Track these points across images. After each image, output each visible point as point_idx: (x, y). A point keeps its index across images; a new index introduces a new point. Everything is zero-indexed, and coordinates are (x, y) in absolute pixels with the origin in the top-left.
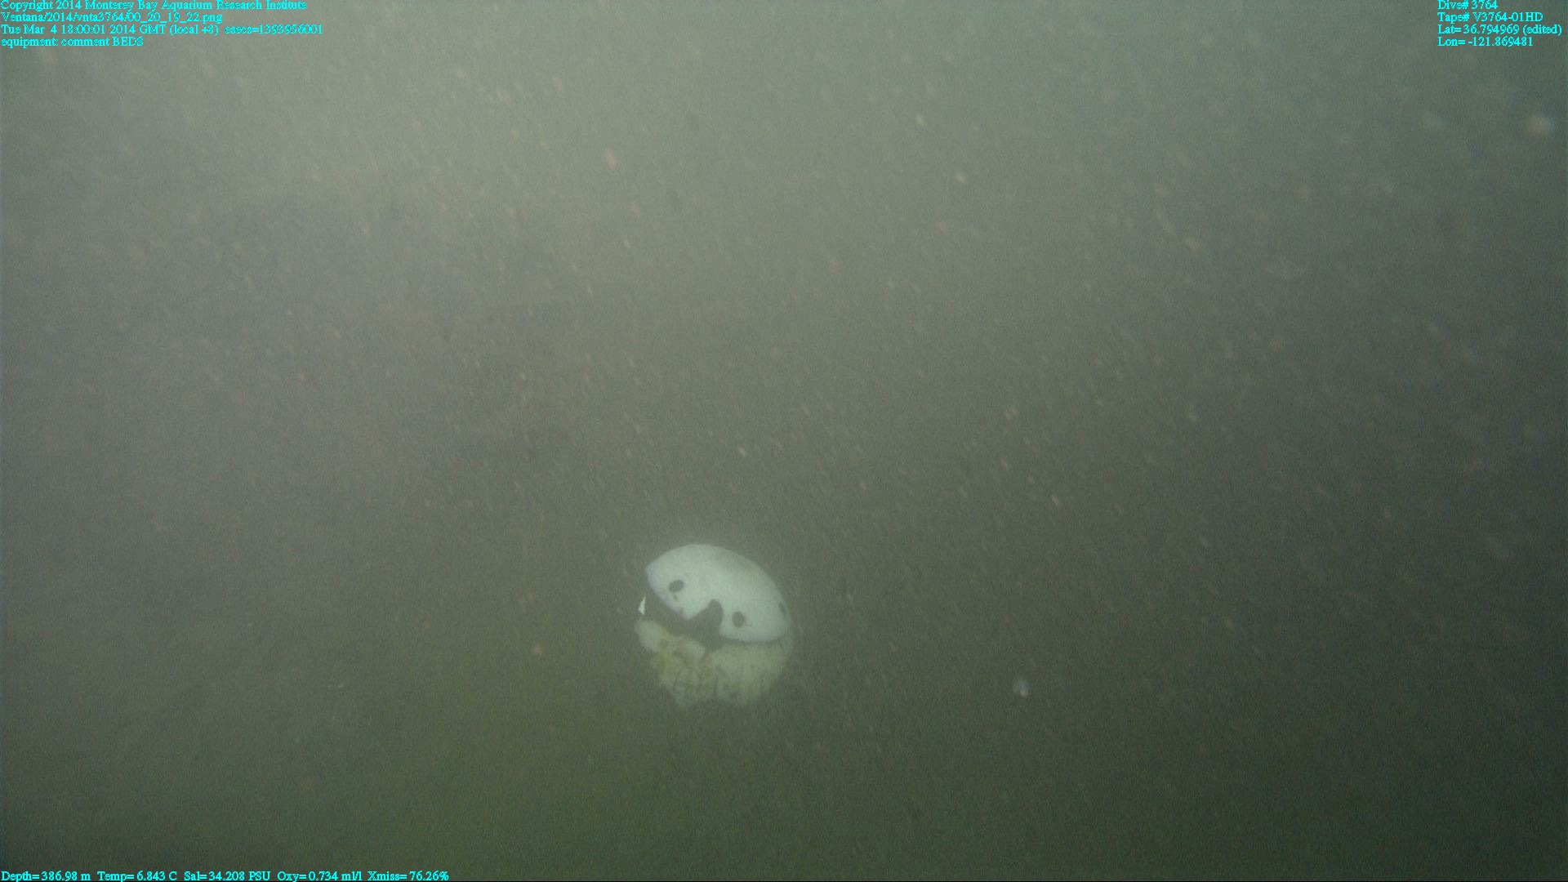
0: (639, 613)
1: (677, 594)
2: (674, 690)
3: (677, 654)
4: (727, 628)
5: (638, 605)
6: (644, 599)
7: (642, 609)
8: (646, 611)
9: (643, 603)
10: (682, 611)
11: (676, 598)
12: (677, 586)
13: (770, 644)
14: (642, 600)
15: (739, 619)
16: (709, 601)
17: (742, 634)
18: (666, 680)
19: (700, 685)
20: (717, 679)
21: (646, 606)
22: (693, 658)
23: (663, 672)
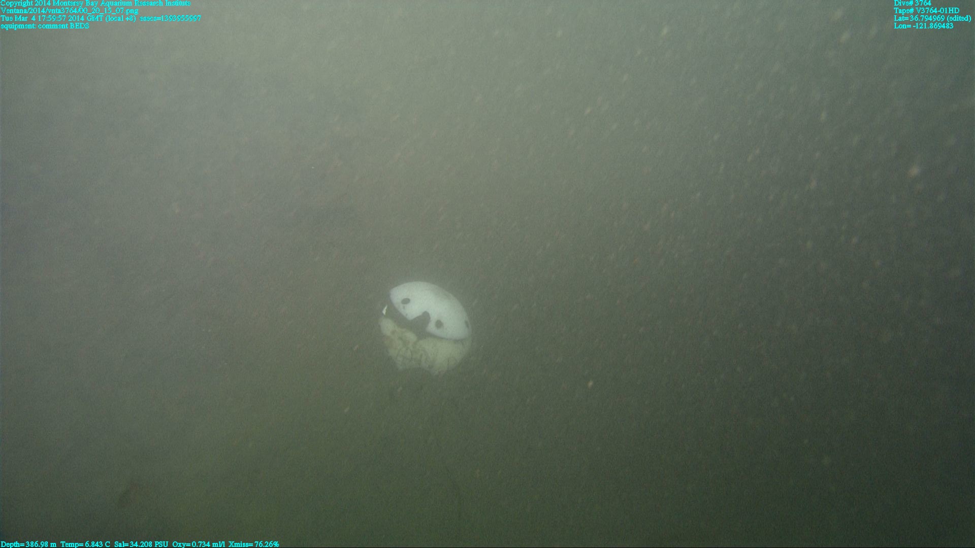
0: (383, 314)
1: (405, 305)
2: (396, 359)
3: (401, 338)
4: (431, 327)
5: (383, 309)
6: (387, 306)
8: (386, 313)
9: (386, 308)
10: (407, 315)
11: (404, 308)
12: (406, 301)
13: (456, 341)
15: (439, 324)
16: (423, 312)
17: (440, 333)
18: (393, 353)
19: (412, 358)
20: (421, 356)
21: (386, 310)
22: (409, 342)
23: (391, 348)
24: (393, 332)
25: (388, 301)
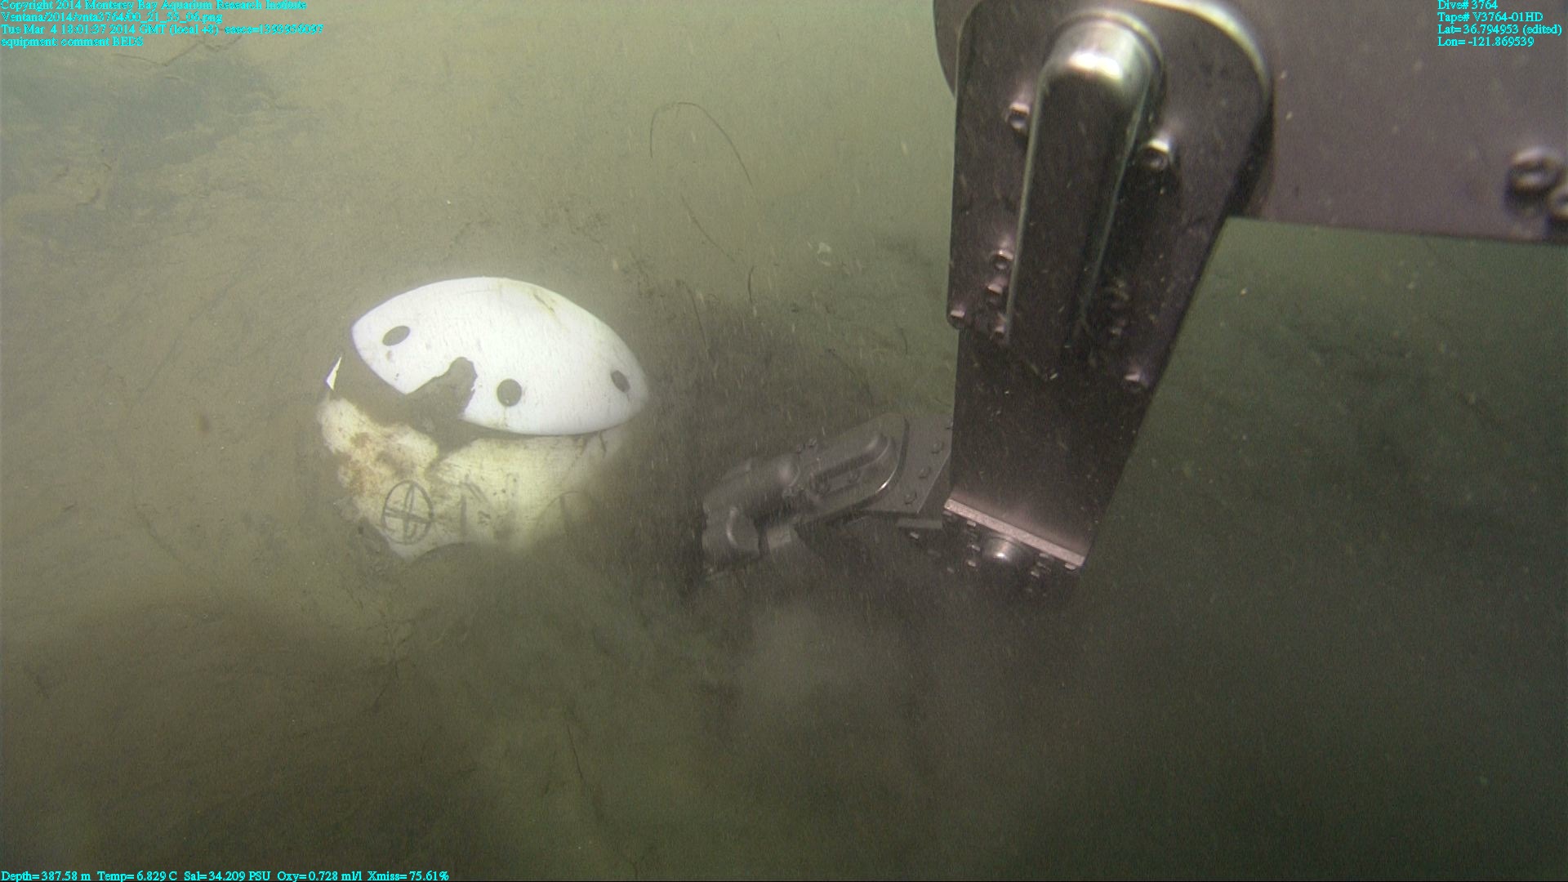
0: (327, 385)
1: (394, 348)
2: (384, 526)
3: (384, 458)
4: (482, 408)
5: (328, 375)
6: (339, 362)
7: (331, 381)
8: (335, 386)
9: (336, 367)
10: (395, 377)
11: (389, 355)
12: (397, 336)
13: (581, 439)
14: (334, 364)
15: (510, 393)
16: (453, 359)
17: (519, 419)
18: (369, 507)
19: (431, 515)
20: (464, 504)
21: (337, 372)
22: (413, 465)
23: (361, 493)
24: (360, 440)
25: (346, 346)
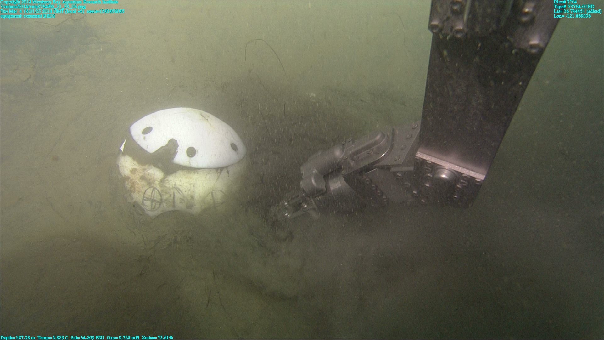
0: (121, 150)
1: (147, 136)
2: (143, 204)
3: (143, 178)
4: (181, 158)
5: (121, 146)
6: (125, 141)
8: (124, 150)
9: (124, 143)
10: (147, 147)
11: (144, 138)
12: (147, 131)
13: (219, 170)
15: (191, 152)
16: (169, 140)
17: (195, 162)
18: (137, 197)
19: (161, 200)
20: (174, 195)
21: (125, 145)
22: (154, 181)
23: (134, 192)
24: (134, 171)
25: (128, 135)
